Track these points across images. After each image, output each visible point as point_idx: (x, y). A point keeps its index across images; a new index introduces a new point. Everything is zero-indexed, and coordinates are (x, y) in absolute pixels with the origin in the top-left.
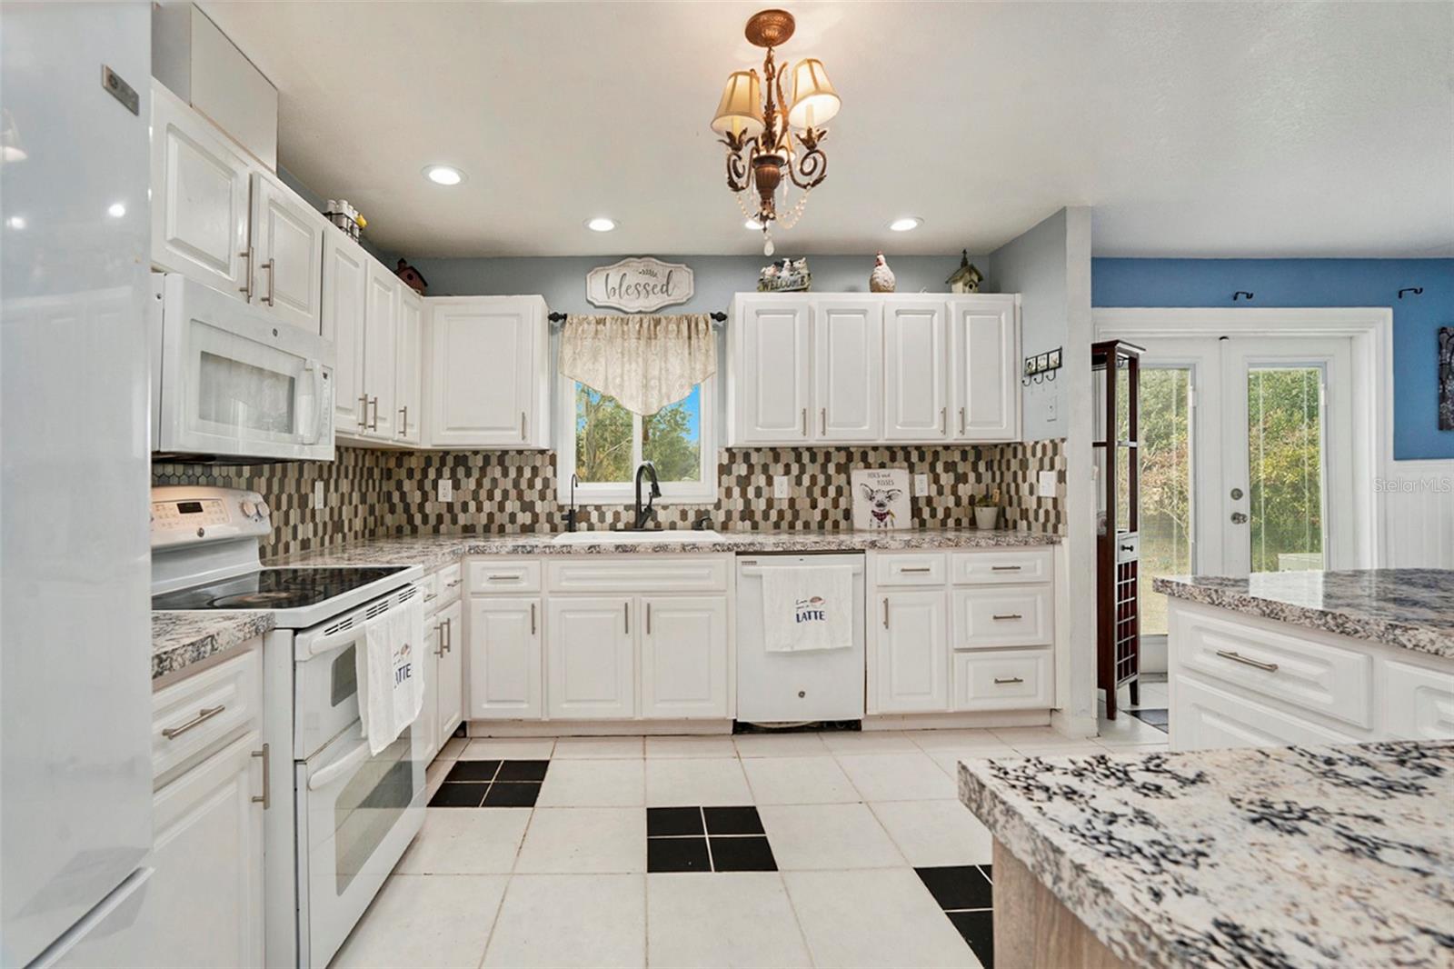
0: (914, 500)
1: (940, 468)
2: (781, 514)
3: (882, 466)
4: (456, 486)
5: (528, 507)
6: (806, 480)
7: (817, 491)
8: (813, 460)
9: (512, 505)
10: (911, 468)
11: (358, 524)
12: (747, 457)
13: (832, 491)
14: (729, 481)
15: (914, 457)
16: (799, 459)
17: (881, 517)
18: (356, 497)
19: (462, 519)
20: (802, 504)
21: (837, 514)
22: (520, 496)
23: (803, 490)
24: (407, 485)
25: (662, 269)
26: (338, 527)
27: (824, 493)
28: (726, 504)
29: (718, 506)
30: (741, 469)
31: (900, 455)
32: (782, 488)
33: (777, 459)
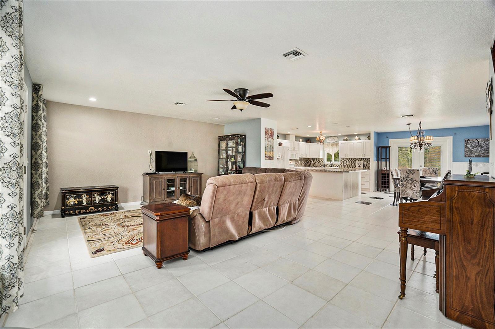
0: (364, 165)
1: (368, 161)
2: (348, 166)
3: (360, 160)
4: (314, 162)
5: (321, 164)
6: (351, 162)
7: (352, 163)
8: (352, 160)
9: (319, 164)
10: (364, 161)
11: (304, 165)
12: (344, 159)
13: (354, 163)
14: (342, 162)
15: (365, 159)
16: (350, 159)
17: (359, 167)
18: (303, 162)
19: (314, 165)
20: (350, 165)
21: (354, 166)
22: (320, 163)
23: (350, 163)
24: (309, 161)
25: (334, 138)
26: (302, 165)
27: (353, 164)
28: (341, 164)
29: (340, 165)
30: (343, 160)
31: (363, 159)
32: (348, 163)
33: (347, 159)
